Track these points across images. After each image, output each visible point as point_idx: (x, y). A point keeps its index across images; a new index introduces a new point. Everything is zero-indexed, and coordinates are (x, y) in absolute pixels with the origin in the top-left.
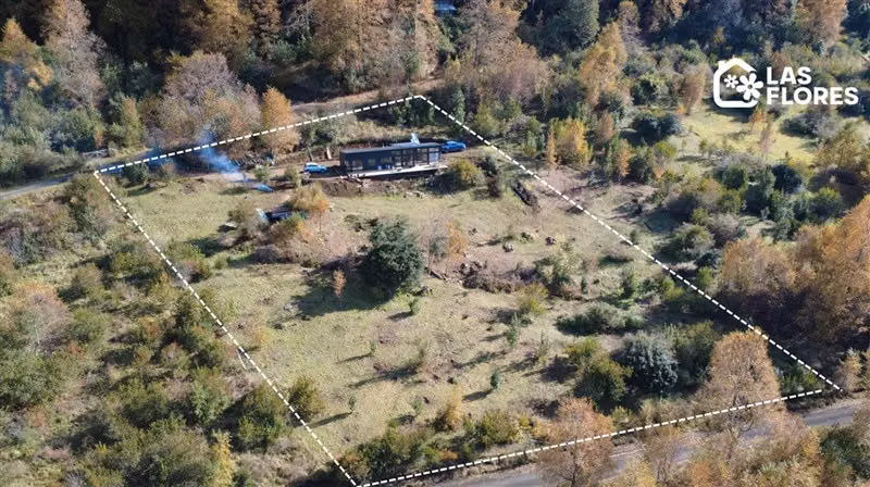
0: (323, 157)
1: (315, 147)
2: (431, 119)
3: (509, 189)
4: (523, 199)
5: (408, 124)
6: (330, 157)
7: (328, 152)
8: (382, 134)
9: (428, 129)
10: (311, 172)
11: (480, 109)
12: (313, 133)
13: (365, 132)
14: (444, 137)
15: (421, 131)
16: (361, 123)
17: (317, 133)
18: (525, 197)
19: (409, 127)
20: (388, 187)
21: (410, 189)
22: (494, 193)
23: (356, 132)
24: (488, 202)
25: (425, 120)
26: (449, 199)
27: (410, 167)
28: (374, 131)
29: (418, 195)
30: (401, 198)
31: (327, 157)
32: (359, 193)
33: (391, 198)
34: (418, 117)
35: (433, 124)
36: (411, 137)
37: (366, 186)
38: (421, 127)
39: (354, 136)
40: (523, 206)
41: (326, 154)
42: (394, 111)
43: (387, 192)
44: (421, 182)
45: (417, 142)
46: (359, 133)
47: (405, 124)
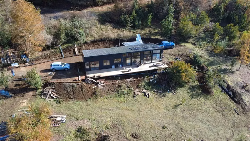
0: (72, 53)
1: (66, 46)
2: (149, 23)
3: (217, 86)
4: (230, 95)
5: (134, 27)
6: (77, 53)
7: (76, 50)
8: (116, 34)
9: (147, 31)
10: (57, 71)
11: (181, 17)
12: (63, 36)
13: (104, 33)
14: (159, 37)
15: (143, 32)
16: (102, 26)
17: (67, 35)
18: (230, 93)
19: (135, 29)
20: (120, 86)
21: (138, 87)
22: (205, 90)
23: (97, 33)
24: (202, 99)
25: (145, 24)
26: (171, 98)
27: (138, 66)
28: (111, 32)
29: (145, 95)
30: (130, 98)
31: (75, 53)
32: (94, 94)
33: (122, 99)
34: (140, 22)
35: (150, 27)
36: (136, 37)
37: (100, 86)
38: (142, 29)
39: (96, 36)
40: (233, 105)
41: (74, 50)
42: (125, 18)
43: (118, 92)
44: (146, 80)
45: (141, 42)
46: (100, 34)
47: (132, 27)
